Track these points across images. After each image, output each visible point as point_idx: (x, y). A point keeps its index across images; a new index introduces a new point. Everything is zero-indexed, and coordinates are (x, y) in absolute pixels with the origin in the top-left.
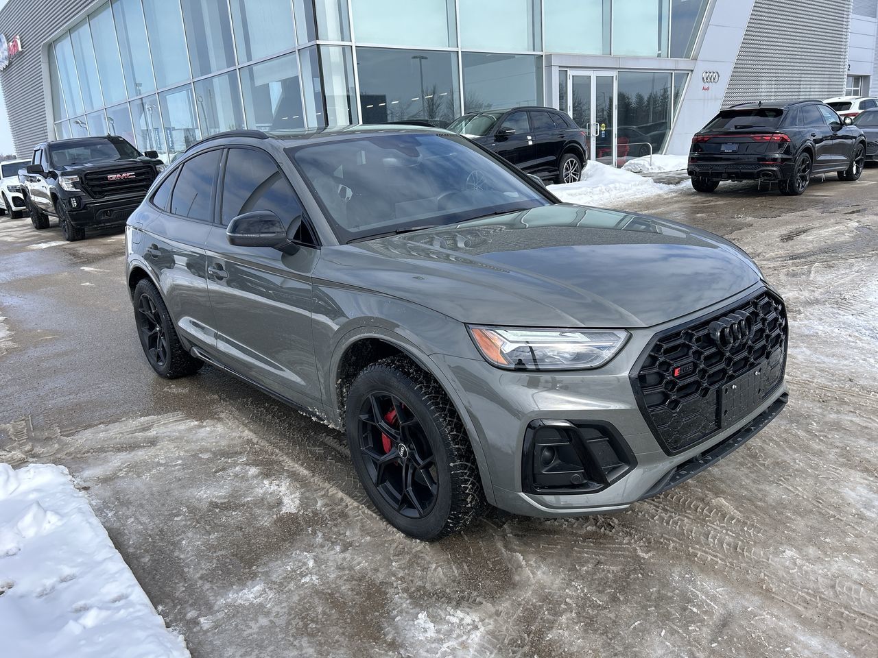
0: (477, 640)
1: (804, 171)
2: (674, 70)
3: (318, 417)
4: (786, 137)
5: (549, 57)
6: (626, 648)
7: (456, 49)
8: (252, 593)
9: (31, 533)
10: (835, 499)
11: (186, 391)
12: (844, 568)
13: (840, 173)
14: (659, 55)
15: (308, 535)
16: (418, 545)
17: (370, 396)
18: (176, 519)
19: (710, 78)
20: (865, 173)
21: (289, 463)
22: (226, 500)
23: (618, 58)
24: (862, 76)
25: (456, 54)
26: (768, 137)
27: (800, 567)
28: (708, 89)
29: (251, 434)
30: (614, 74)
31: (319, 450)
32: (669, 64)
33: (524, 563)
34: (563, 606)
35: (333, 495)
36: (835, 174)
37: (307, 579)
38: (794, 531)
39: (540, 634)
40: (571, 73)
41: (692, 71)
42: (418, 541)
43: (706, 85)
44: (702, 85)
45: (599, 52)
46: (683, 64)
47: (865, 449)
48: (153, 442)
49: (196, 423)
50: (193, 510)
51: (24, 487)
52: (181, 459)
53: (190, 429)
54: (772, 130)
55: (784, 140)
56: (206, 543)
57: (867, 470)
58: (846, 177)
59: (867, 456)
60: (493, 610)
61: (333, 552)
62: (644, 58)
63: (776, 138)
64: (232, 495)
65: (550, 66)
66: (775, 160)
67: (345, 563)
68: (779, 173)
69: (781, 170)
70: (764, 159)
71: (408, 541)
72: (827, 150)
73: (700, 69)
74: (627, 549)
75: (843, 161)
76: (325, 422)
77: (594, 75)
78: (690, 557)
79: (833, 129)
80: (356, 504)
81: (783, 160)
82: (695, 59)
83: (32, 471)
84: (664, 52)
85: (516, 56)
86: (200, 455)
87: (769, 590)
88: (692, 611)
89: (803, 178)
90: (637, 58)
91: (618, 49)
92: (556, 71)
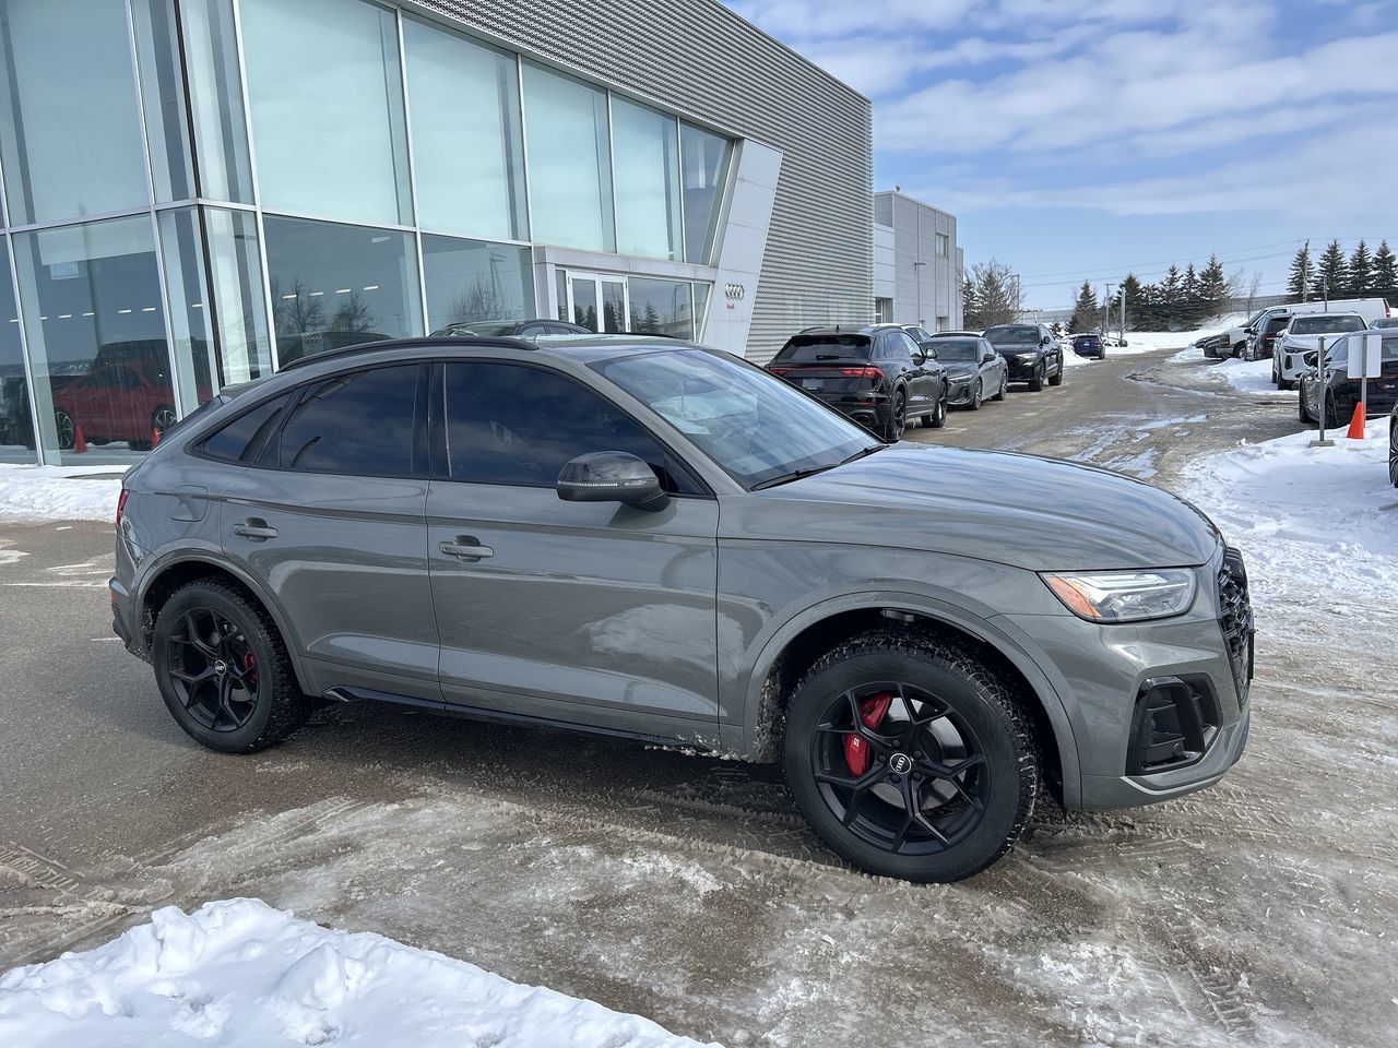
0: (1134, 967)
1: (898, 415)
2: (692, 279)
3: (700, 749)
4: (879, 371)
5: (541, 250)
6: (1283, 935)
7: (412, 229)
8: (792, 992)
10: (1307, 759)
11: (301, 766)
12: (1384, 818)
13: (925, 418)
14: (671, 258)
15: (775, 911)
16: (943, 891)
17: (848, 693)
18: (546, 933)
19: (734, 294)
20: (949, 417)
21: (629, 833)
22: (592, 896)
23: (628, 258)
24: (883, 299)
25: (411, 237)
26: (859, 371)
27: (1349, 825)
28: (732, 307)
29: (515, 805)
30: (624, 280)
31: (651, 810)
32: (687, 271)
33: (1087, 880)
34: (1179, 914)
35: (746, 857)
36: (919, 420)
37: (845, 959)
38: (1306, 793)
39: (1192, 951)
40: (570, 274)
41: (714, 282)
42: (937, 885)
43: (731, 302)
44: (726, 302)
45: (599, 248)
46: (704, 273)
48: (348, 846)
49: (396, 806)
50: (555, 918)
52: (438, 858)
53: (396, 814)
54: (864, 362)
55: (877, 375)
56: (636, 951)
57: (1300, 728)
58: (931, 423)
59: (1288, 713)
60: (1111, 935)
61: (839, 922)
62: (658, 261)
63: (870, 372)
64: (592, 889)
65: (543, 263)
66: (869, 400)
67: (870, 931)
68: (876, 417)
69: (877, 412)
70: (856, 400)
71: (919, 888)
72: (917, 388)
73: (723, 279)
74: (1171, 845)
75: (925, 402)
76: (714, 752)
77: (599, 279)
78: (1245, 837)
79: (916, 363)
80: (797, 862)
81: (879, 400)
82: (715, 266)
84: (677, 253)
85: (488, 246)
86: (465, 847)
87: (1347, 852)
88: (1302, 887)
89: (899, 424)
90: (649, 261)
91: (624, 247)
92: (551, 271)
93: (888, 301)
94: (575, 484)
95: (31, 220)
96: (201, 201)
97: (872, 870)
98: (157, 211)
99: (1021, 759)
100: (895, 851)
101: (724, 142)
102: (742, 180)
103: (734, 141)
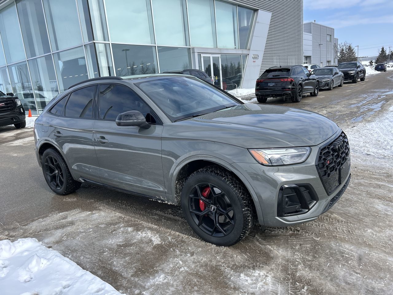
0: (270, 280)
1: (300, 93)
2: (242, 54)
3: (162, 200)
4: (292, 79)
5: (193, 49)
6: (329, 274)
7: (155, 45)
8: (160, 279)
9: (35, 269)
10: (374, 210)
11: (75, 199)
12: (391, 233)
13: (311, 93)
14: (235, 48)
15: (172, 251)
16: (224, 249)
17: (196, 186)
18: (104, 254)
19: (256, 57)
20: (320, 93)
21: (145, 224)
22: (124, 243)
23: (220, 49)
24: (308, 56)
25: (155, 47)
26: (286, 80)
27: (376, 235)
28: (255, 62)
29: (120, 214)
30: (219, 56)
31: (156, 217)
32: (240, 52)
33: (272, 249)
34: (296, 262)
35: (173, 234)
36: (309, 94)
37: (182, 269)
38: (366, 223)
39: (293, 275)
40: (202, 55)
41: (249, 54)
42: (223, 247)
43: (254, 60)
44: (253, 60)
45: (212, 47)
46: (245, 52)
47: (375, 191)
48: (72, 223)
49: (90, 212)
50: (110, 249)
51: (19, 250)
52: (91, 229)
53: (89, 215)
54: (288, 77)
55: (292, 81)
56: (125, 262)
57: (379, 198)
58: (313, 95)
59: (377, 193)
60: (269, 268)
61: (188, 257)
62: (230, 49)
63: (289, 80)
64: (126, 241)
65: (194, 52)
66: (289, 88)
67: (195, 260)
68: (291, 94)
69: (292, 93)
70: (285, 88)
71: (218, 248)
72: (307, 84)
73: (252, 54)
74: (308, 238)
75: (312, 88)
76: (166, 202)
77: (211, 56)
78: (335, 237)
79: (307, 76)
80: (187, 236)
81: (292, 88)
82: (249, 50)
83: (21, 242)
84: (237, 47)
85: (179, 48)
86: (100, 226)
87: (369, 245)
88: (346, 256)
89: (300, 96)
90: (227, 49)
91: (220, 45)
92: (196, 54)
93: (310, 57)
94: (122, 121)
95: (57, 49)
96: (94, 42)
97: (206, 241)
98: (84, 45)
99: (243, 210)
100: (212, 235)
101: (253, 11)
102: (258, 22)
103: (256, 11)
